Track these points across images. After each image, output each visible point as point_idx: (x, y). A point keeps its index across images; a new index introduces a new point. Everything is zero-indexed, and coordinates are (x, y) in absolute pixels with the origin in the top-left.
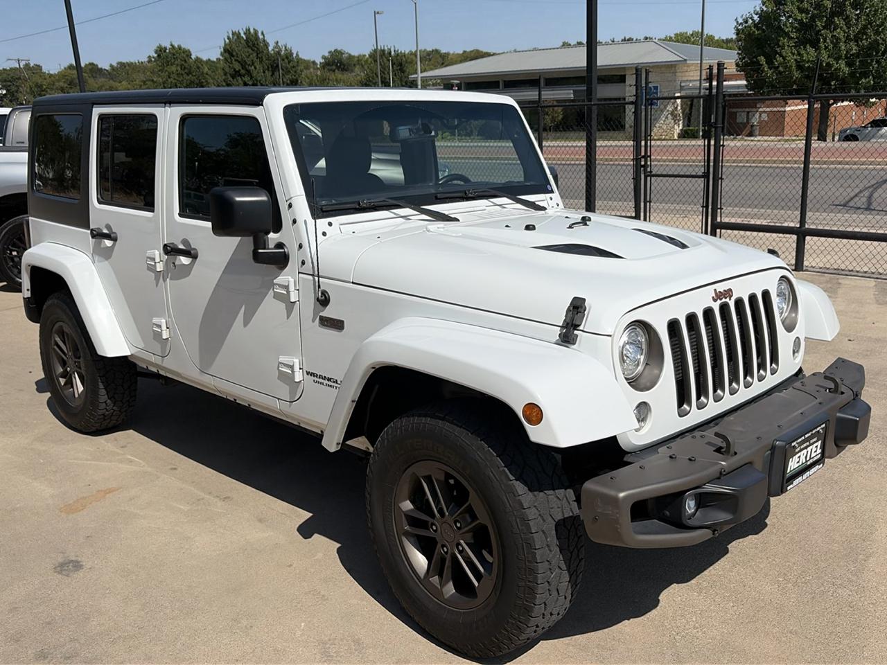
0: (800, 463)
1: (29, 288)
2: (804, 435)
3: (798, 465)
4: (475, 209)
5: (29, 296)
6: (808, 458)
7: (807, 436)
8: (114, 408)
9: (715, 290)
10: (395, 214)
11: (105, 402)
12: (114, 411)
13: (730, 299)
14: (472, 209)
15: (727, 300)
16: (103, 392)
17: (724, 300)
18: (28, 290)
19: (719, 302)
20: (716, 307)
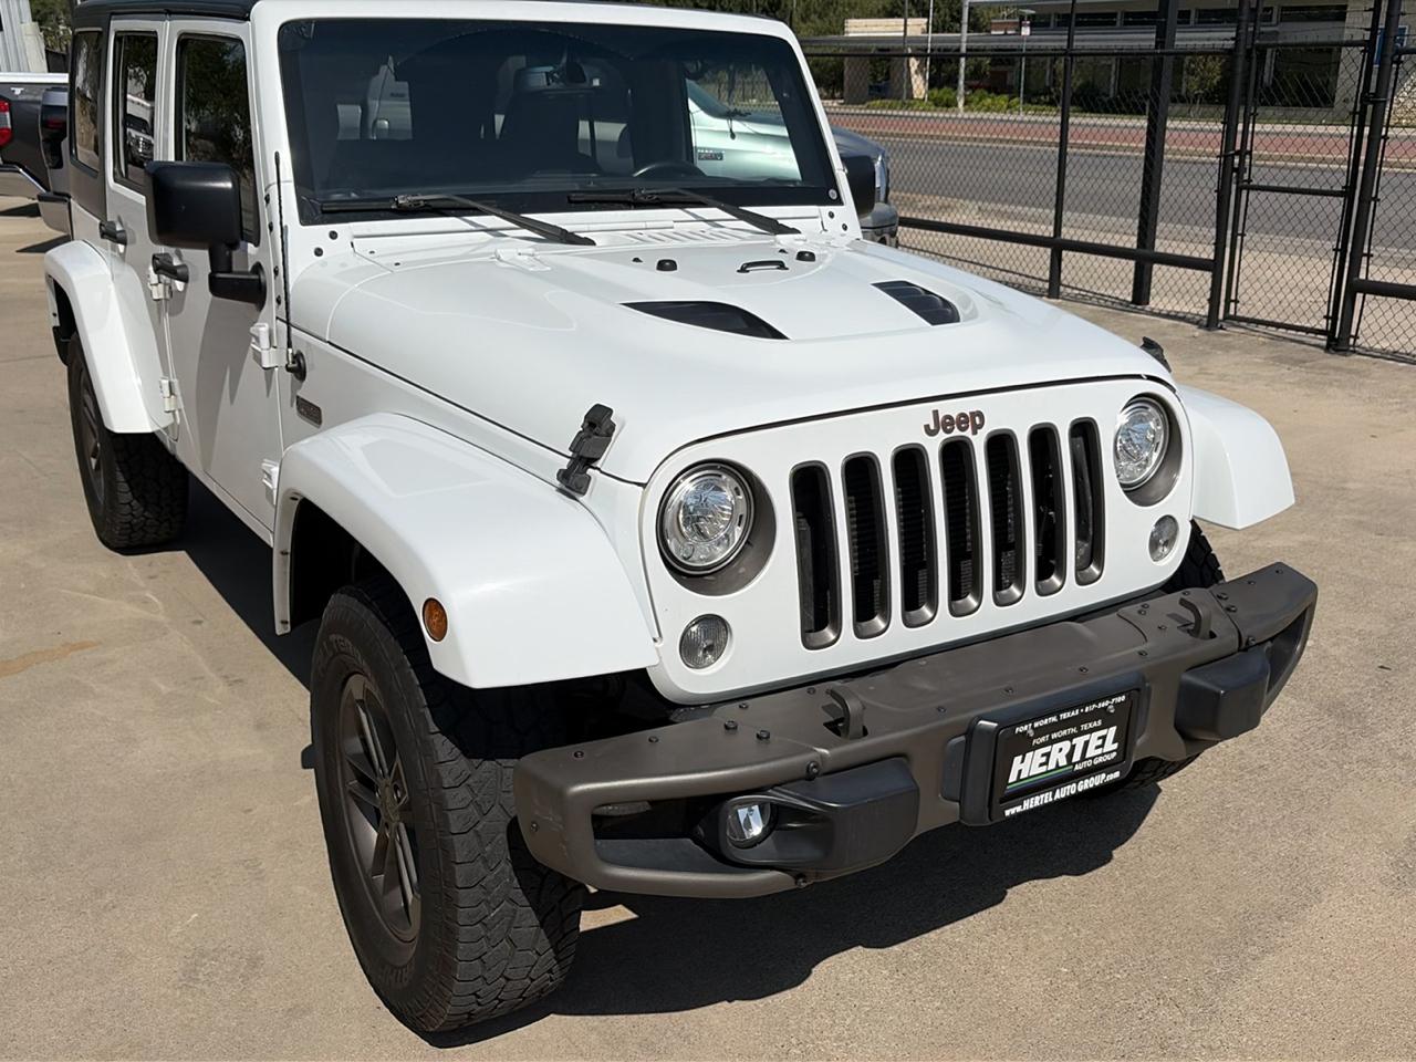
0: (1052, 766)
1: (57, 312)
2: (1057, 713)
3: (1044, 769)
4: (649, 225)
5: (58, 324)
6: (1076, 758)
7: (1064, 716)
8: (146, 514)
9: (936, 413)
10: (472, 223)
11: (129, 503)
12: (147, 518)
13: (975, 433)
14: (643, 225)
15: (968, 433)
16: (124, 487)
17: (956, 432)
18: (55, 315)
19: (942, 436)
20: (933, 448)
